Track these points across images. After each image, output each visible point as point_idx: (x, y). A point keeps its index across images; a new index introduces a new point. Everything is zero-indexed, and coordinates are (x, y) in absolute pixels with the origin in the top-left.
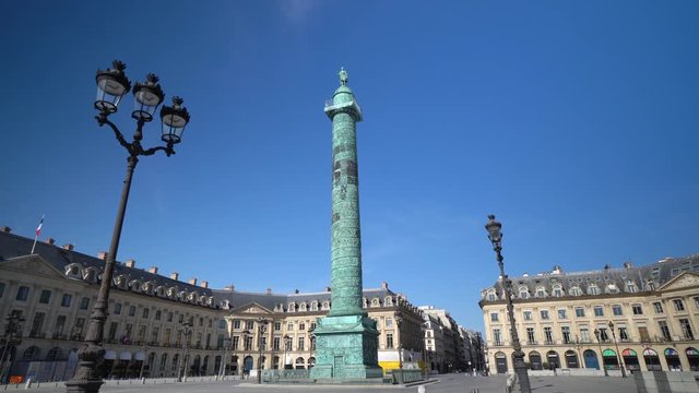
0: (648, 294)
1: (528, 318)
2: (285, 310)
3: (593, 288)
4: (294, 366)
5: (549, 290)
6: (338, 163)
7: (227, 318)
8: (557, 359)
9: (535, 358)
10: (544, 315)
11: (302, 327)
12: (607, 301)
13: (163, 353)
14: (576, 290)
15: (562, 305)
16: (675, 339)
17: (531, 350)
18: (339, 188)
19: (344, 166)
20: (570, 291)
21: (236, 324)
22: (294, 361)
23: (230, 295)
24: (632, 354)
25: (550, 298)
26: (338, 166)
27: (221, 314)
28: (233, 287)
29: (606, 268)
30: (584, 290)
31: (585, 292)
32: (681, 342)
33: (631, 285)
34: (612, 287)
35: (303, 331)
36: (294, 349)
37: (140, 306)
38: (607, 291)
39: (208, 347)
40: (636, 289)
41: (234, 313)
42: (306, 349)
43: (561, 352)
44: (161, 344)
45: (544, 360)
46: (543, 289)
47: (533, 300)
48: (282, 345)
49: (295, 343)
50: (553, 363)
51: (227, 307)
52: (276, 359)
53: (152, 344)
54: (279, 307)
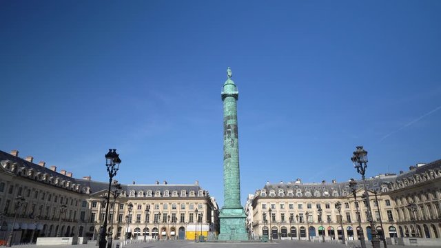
0: (343, 198)
1: (282, 208)
2: (127, 196)
3: (317, 193)
4: (133, 233)
5: (295, 193)
6: (229, 125)
7: (88, 200)
8: (295, 231)
9: (284, 230)
10: (291, 206)
11: (140, 207)
12: (323, 200)
13: (51, 224)
14: (308, 193)
15: (300, 201)
16: (353, 222)
17: (282, 226)
18: (230, 140)
19: (233, 128)
20: (306, 194)
21: (94, 204)
22: (133, 231)
23: (89, 183)
24: (332, 229)
25: (295, 197)
26: (229, 127)
27: (84, 197)
28: (90, 178)
29: (323, 182)
30: (312, 193)
31: (313, 195)
32: (355, 223)
33: (335, 193)
34: (327, 193)
35: (140, 210)
36: (133, 222)
37: (41, 191)
38: (324, 195)
39: (75, 221)
40: (338, 195)
41: (93, 196)
42: (142, 222)
43: (298, 227)
44: (50, 218)
45: (289, 231)
46: (292, 192)
47: (286, 197)
48: (124, 219)
49: (134, 219)
50: (293, 234)
51: (88, 192)
52: (119, 229)
53: (46, 218)
54: (123, 193)
